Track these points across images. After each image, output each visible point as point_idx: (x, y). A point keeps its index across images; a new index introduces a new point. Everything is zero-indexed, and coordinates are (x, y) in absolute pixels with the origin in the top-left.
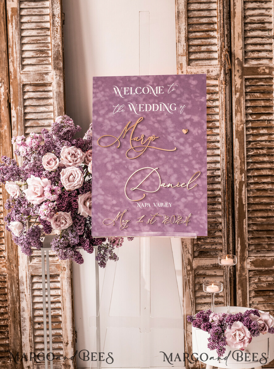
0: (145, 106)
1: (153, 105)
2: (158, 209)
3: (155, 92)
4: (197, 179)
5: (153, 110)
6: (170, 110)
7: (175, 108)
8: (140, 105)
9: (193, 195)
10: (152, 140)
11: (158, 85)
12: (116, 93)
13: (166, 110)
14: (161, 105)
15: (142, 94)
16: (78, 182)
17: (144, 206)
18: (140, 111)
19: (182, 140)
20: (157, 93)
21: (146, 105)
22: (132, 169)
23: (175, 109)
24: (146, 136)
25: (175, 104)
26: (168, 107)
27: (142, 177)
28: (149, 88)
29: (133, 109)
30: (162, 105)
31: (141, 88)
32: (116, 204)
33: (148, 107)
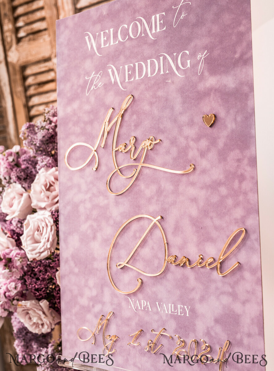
0: (135, 65)
1: (149, 61)
2: (164, 318)
3: (151, 29)
4: (239, 248)
5: (149, 75)
6: (178, 68)
7: (189, 61)
8: (126, 67)
9: (230, 290)
10: (149, 148)
11: (155, 12)
12: (89, 47)
13: (170, 68)
14: (161, 58)
15: (130, 38)
16: (45, 243)
17: (141, 307)
18: (127, 80)
19: (204, 143)
20: (154, 31)
21: (137, 64)
22: (118, 219)
23: (189, 66)
24: (139, 138)
25: (187, 52)
26: (175, 60)
27: (135, 238)
28: (140, 21)
29: (115, 79)
30: (165, 58)
31: (126, 26)
32: (97, 296)
33: (141, 67)
